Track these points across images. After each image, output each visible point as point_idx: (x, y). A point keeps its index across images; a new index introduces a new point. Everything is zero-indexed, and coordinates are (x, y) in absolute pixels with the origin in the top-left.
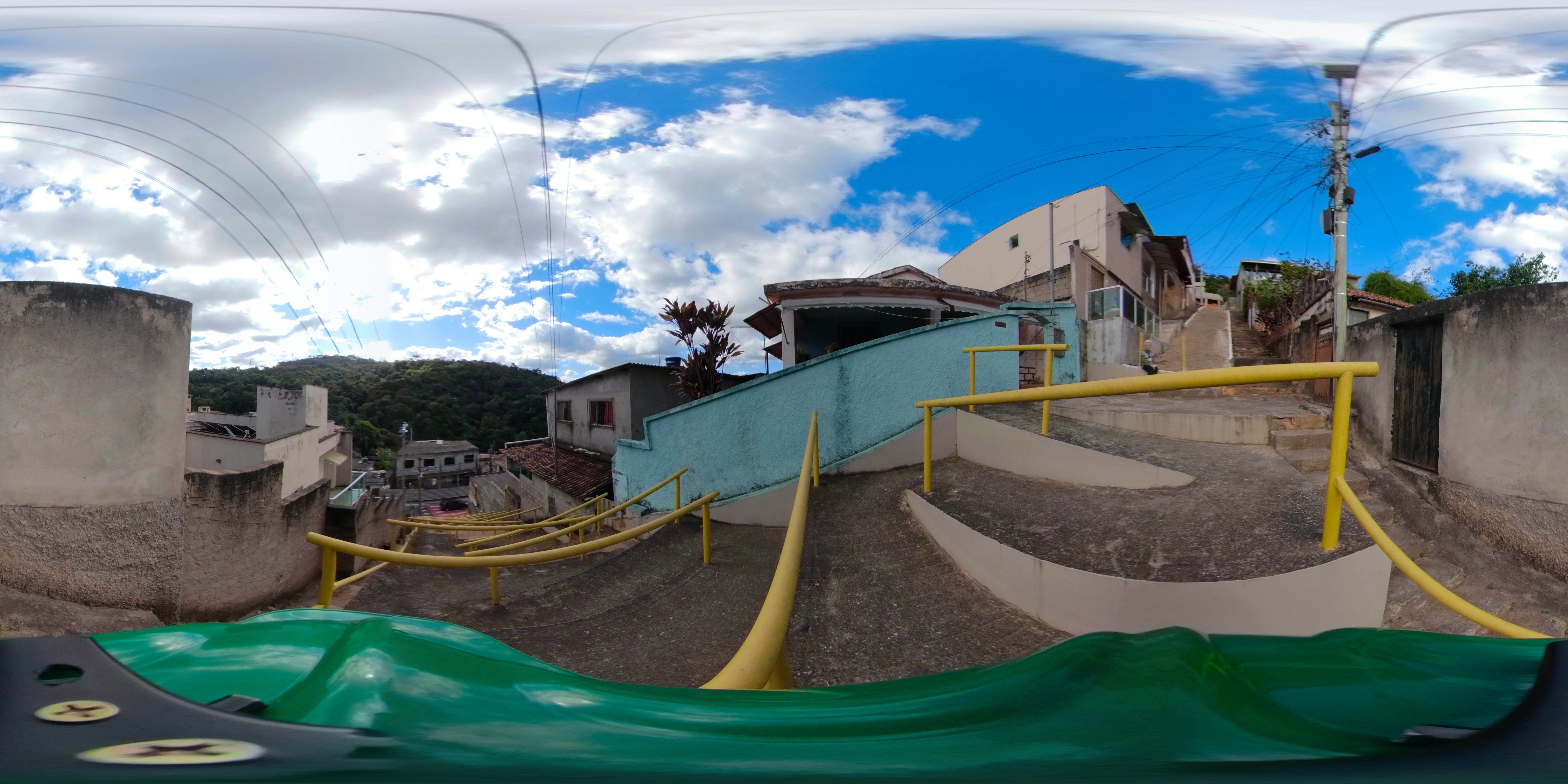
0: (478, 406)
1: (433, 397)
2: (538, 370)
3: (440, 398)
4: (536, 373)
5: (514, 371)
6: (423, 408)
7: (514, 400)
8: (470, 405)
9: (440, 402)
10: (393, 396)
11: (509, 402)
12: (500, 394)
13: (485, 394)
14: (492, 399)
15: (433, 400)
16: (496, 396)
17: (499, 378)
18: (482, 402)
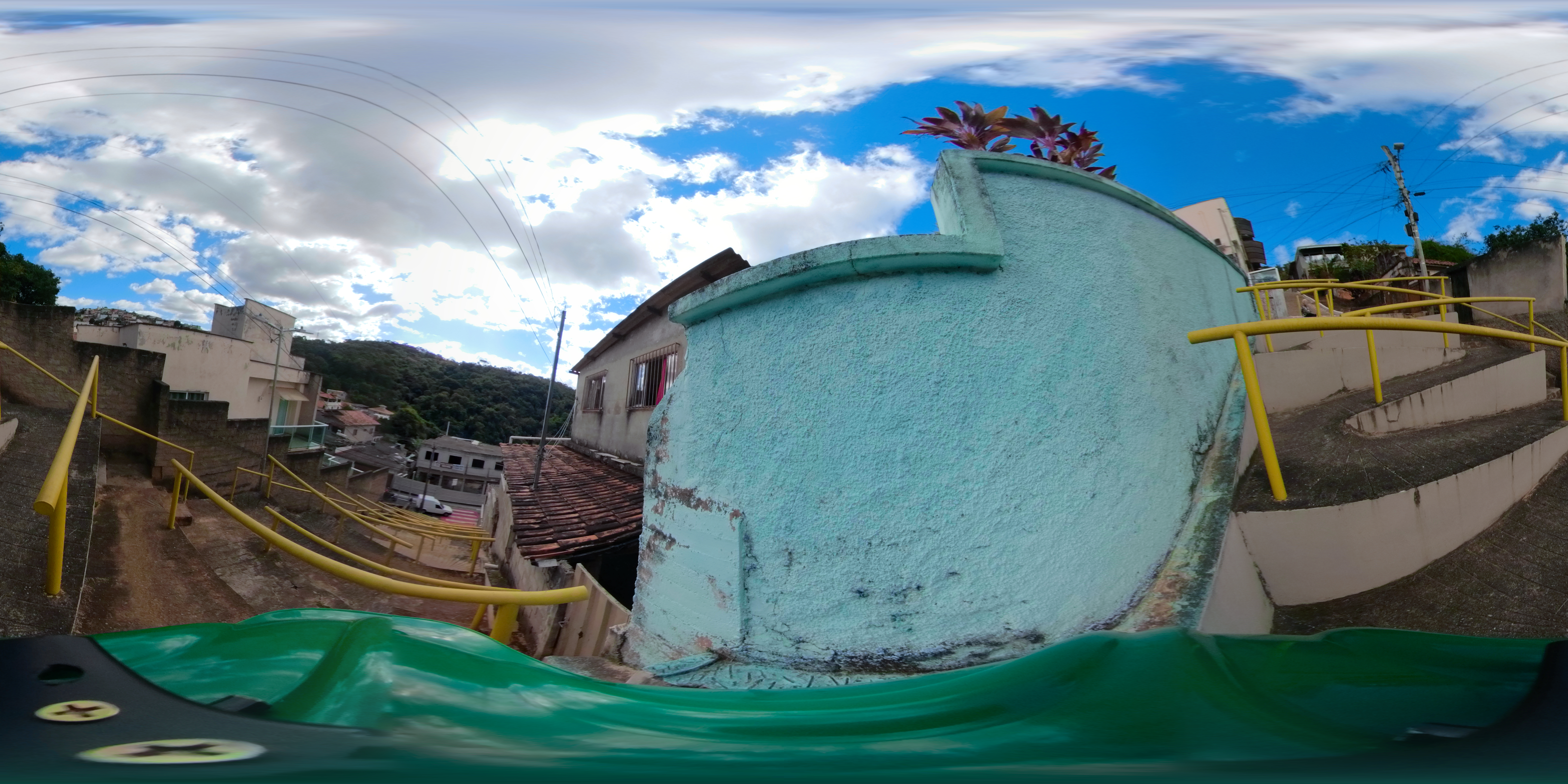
0: (535, 421)
3: (497, 406)
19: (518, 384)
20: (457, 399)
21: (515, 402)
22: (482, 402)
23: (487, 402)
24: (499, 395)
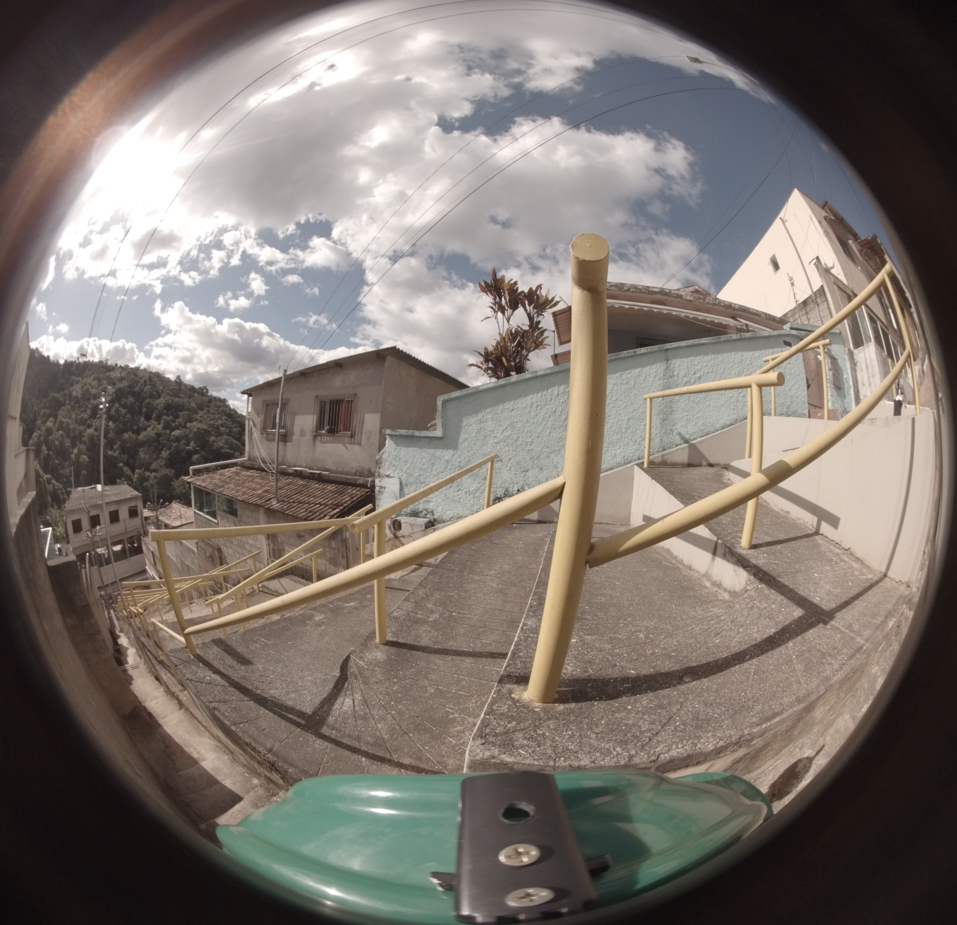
0: (134, 436)
2: (205, 388)
4: (202, 392)
7: (173, 429)
8: (126, 436)
11: (168, 431)
12: (158, 419)
13: (143, 419)
14: (149, 426)
16: (154, 422)
18: (138, 432)
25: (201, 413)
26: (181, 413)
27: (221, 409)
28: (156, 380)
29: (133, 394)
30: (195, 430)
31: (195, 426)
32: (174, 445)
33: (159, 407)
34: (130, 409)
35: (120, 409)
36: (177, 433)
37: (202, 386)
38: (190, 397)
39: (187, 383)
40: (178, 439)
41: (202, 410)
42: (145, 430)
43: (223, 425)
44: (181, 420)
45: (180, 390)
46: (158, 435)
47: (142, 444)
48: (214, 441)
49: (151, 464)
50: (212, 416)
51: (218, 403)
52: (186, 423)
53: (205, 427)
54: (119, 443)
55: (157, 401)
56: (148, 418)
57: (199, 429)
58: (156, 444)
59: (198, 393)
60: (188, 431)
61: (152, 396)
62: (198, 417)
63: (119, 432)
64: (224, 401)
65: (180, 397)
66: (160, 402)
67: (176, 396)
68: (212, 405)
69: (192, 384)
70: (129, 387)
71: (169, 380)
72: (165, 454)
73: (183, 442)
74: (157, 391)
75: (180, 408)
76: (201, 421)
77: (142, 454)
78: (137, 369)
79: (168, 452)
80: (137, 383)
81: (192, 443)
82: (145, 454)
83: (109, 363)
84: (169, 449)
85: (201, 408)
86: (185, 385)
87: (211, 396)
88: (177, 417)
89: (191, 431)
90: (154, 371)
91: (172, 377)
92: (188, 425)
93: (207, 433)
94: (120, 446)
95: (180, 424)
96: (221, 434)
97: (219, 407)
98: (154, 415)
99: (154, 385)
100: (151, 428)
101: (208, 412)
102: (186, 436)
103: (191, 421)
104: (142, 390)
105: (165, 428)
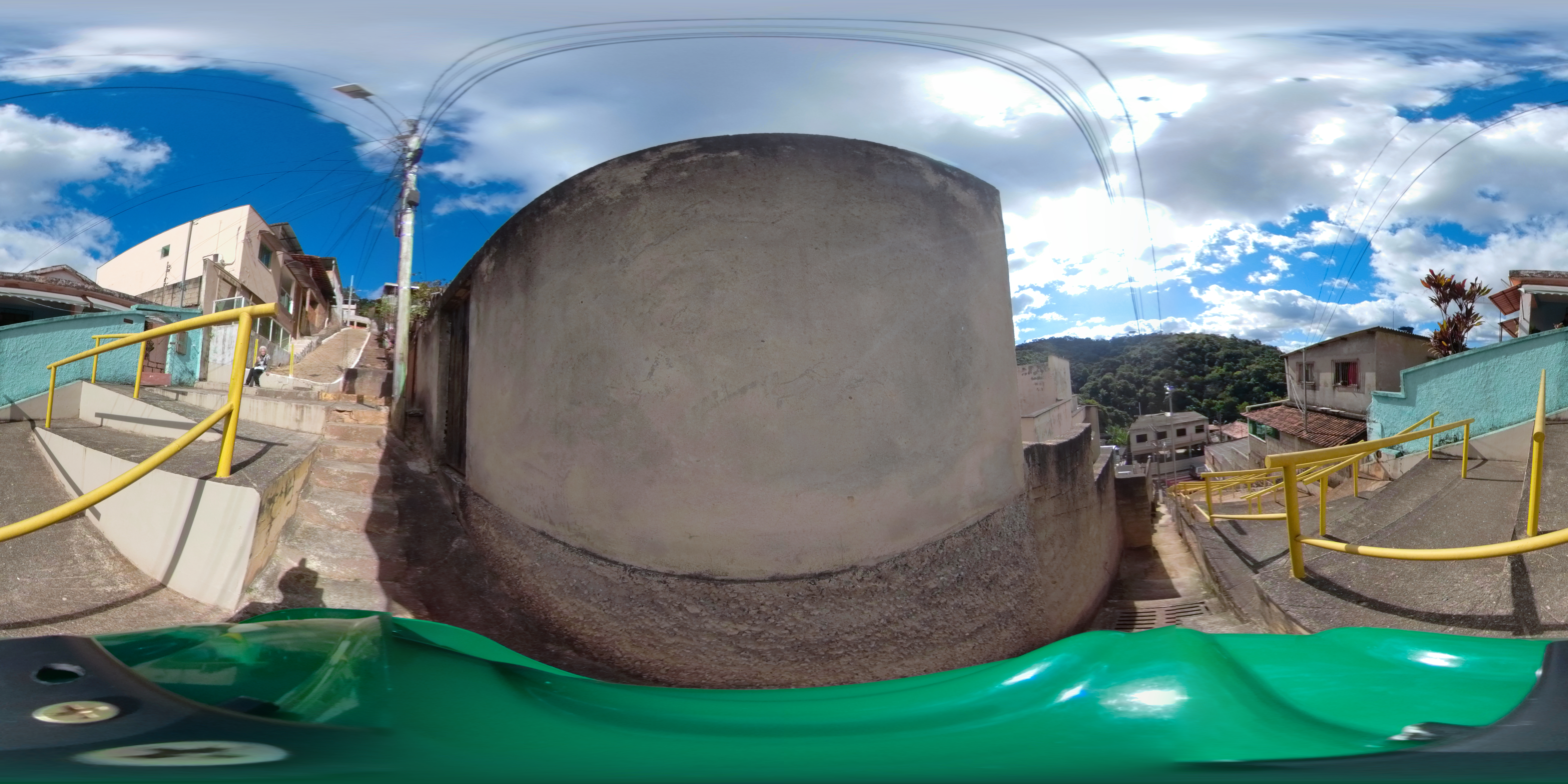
0: (1200, 378)
1: (1154, 372)
2: (1258, 340)
3: (1161, 372)
4: (1256, 343)
5: (1234, 341)
6: (1146, 382)
7: (1235, 371)
8: (1192, 378)
9: (1162, 376)
10: (1115, 372)
11: (1231, 373)
12: (1221, 365)
13: (1206, 366)
14: (1213, 370)
15: (1154, 375)
16: (1217, 367)
17: (1218, 350)
18: (1204, 375)
19: (1173, 346)
20: (1122, 376)
21: (1177, 364)
22: (1146, 372)
23: (1151, 371)
24: (1159, 361)
25: (1257, 358)
26: (1240, 360)
27: (1274, 354)
28: (1213, 339)
29: (1194, 350)
30: (1254, 370)
31: (1253, 367)
32: (1237, 381)
33: (1220, 357)
34: (1194, 360)
35: (1184, 361)
36: (1238, 373)
37: (1255, 339)
38: (1246, 348)
39: (1242, 338)
40: (1240, 377)
41: (1258, 355)
42: (1210, 373)
43: (1277, 365)
44: (1241, 364)
45: (1236, 343)
46: (1222, 375)
47: (1209, 382)
48: (1271, 377)
49: (1217, 395)
50: (1267, 359)
51: (1271, 350)
52: (1245, 366)
53: (1262, 367)
54: (1186, 383)
55: (1218, 353)
56: (1211, 364)
57: (1256, 369)
58: (1221, 381)
59: (1252, 344)
60: (1248, 371)
61: (1212, 350)
62: (1255, 361)
63: (1186, 376)
64: (1275, 348)
65: (1237, 349)
66: (1221, 353)
67: (1234, 348)
68: (1266, 351)
69: (1246, 338)
70: (1189, 346)
71: (1224, 338)
72: (1229, 387)
73: (1244, 379)
74: (1216, 347)
75: (1240, 355)
76: (1258, 364)
77: (1209, 389)
78: (1193, 334)
79: (1232, 386)
80: (1196, 343)
81: (1252, 379)
82: (1212, 388)
83: (1164, 333)
84: (1233, 384)
85: (1256, 354)
86: (1240, 340)
87: (1264, 345)
88: (1237, 362)
89: (1250, 371)
90: (1209, 333)
91: (1228, 336)
92: (1248, 367)
93: (1266, 372)
94: (1188, 385)
95: (1241, 367)
96: (1277, 372)
97: (1272, 352)
98: (1216, 363)
99: (1212, 343)
100: (1215, 372)
101: (1264, 356)
102: (1247, 375)
103: (1250, 364)
104: (1202, 348)
105: (1227, 370)
